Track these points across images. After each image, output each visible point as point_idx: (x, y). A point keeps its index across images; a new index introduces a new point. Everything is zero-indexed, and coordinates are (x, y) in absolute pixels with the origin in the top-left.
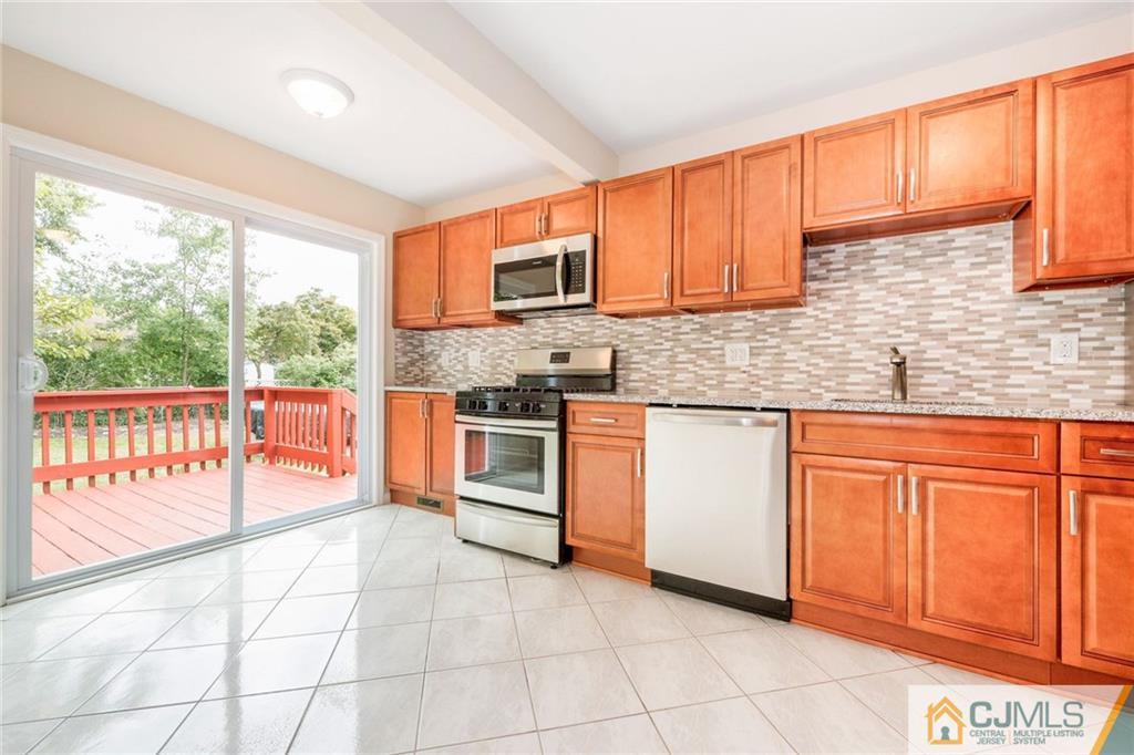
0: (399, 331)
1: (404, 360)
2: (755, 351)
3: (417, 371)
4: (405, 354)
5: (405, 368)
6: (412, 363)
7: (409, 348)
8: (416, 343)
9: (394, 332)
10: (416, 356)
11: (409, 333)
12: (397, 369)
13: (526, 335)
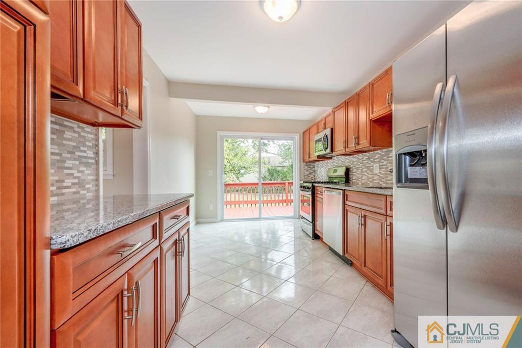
0: (305, 163)
1: (307, 173)
2: (381, 167)
3: (312, 176)
4: (308, 170)
5: (308, 175)
6: (310, 173)
7: (309, 169)
8: (312, 167)
9: (302, 164)
10: (312, 171)
11: (309, 164)
12: (304, 176)
13: (332, 163)
